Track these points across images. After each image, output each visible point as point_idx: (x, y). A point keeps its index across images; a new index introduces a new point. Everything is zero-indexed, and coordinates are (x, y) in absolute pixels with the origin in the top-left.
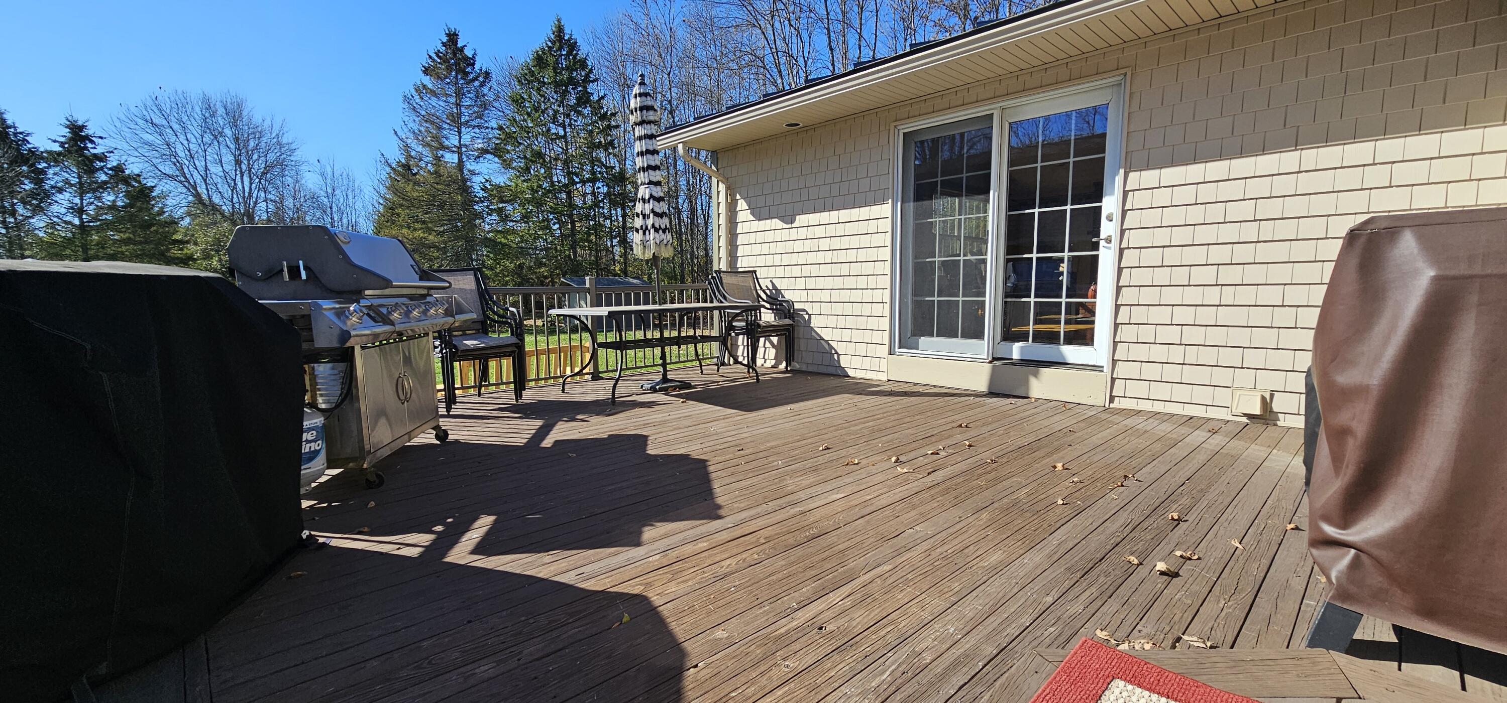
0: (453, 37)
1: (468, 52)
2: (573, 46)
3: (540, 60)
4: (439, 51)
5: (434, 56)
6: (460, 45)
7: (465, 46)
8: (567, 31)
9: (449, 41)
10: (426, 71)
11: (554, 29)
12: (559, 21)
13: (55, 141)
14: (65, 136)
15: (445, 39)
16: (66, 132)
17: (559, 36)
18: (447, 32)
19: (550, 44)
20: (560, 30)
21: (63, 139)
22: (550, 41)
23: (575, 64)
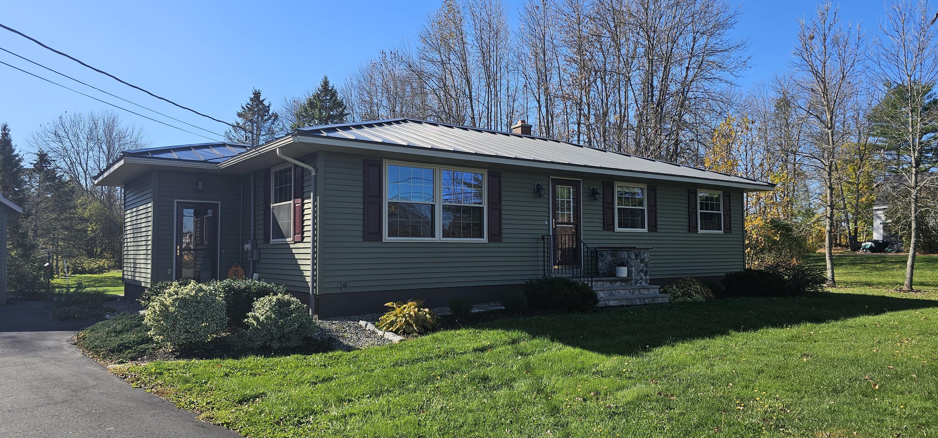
0: (257, 95)
1: (266, 103)
2: (334, 94)
3: (311, 104)
4: (248, 104)
5: (245, 107)
6: (261, 99)
7: (265, 99)
8: (331, 85)
9: (254, 97)
10: (240, 115)
11: (322, 83)
12: (326, 78)
13: (31, 164)
14: (36, 160)
15: (252, 96)
16: (36, 157)
17: (325, 88)
18: (254, 92)
19: (319, 93)
20: (326, 83)
21: (35, 162)
22: (320, 91)
23: (334, 105)
